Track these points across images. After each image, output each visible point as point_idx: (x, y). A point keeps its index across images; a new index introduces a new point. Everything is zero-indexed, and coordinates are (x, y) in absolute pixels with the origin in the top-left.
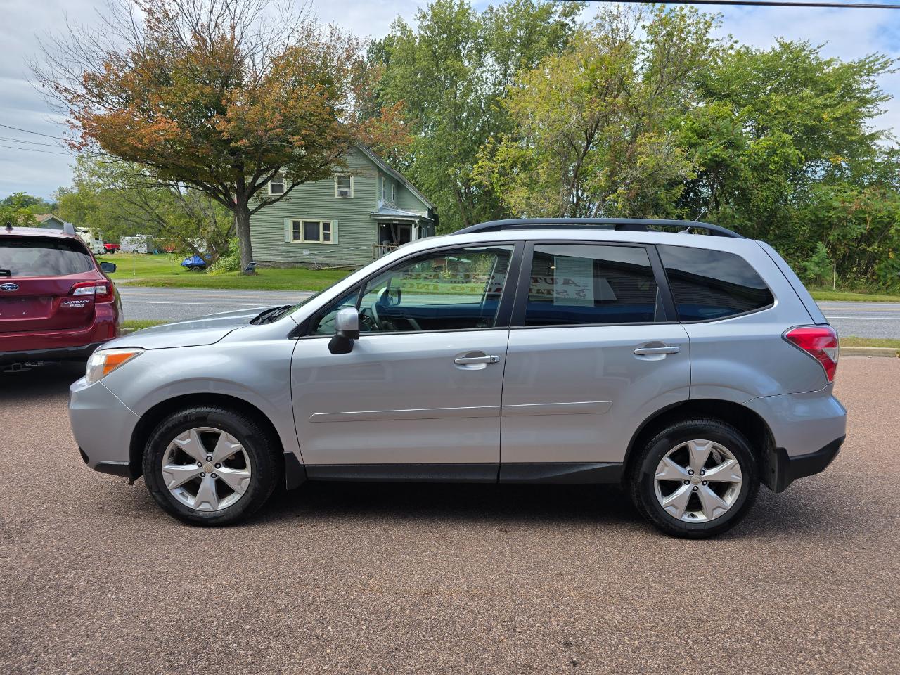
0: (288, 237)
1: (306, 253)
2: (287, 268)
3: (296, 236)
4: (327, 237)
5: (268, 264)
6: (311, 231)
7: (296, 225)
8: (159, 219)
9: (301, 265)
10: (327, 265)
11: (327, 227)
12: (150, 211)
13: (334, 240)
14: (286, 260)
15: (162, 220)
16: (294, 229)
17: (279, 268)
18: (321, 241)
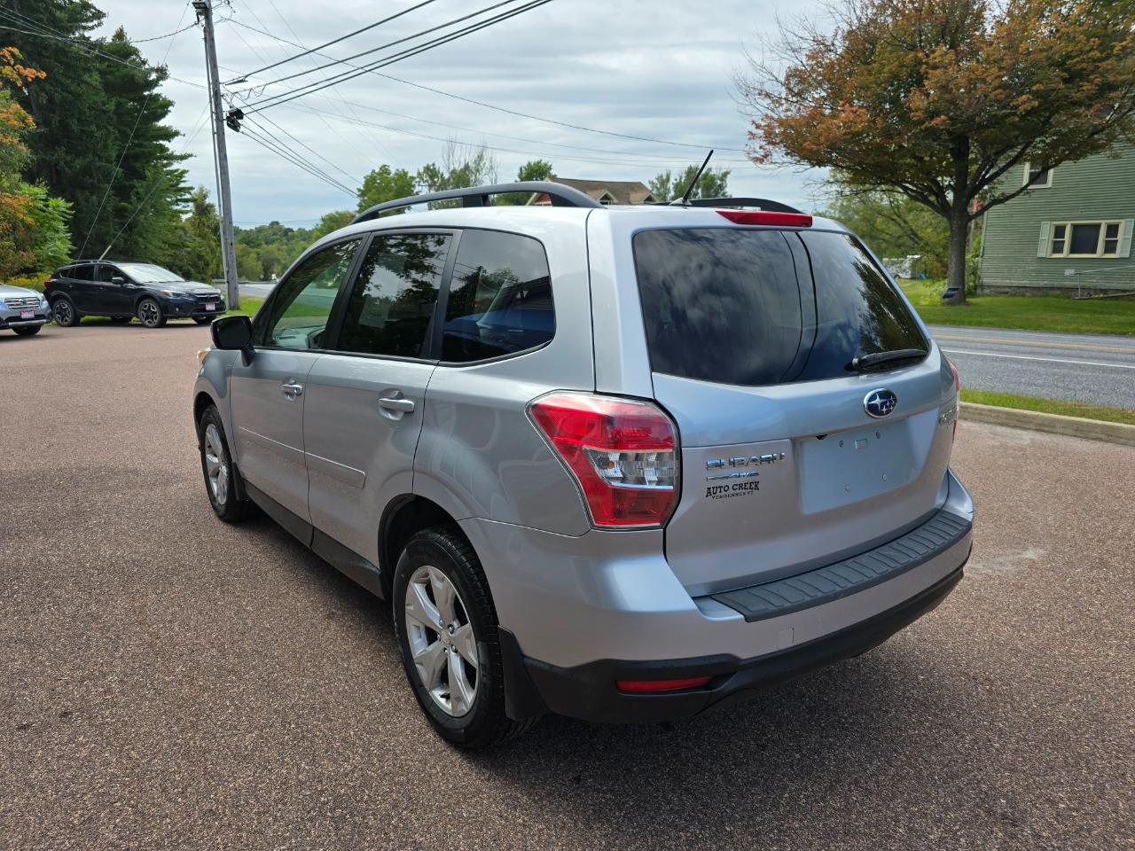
0: (1045, 250)
1: (1069, 272)
2: (1036, 296)
3: (1057, 248)
4: (1110, 247)
5: (1007, 290)
6: (1084, 239)
7: (1059, 232)
8: (913, 234)
9: (1059, 292)
10: (1104, 291)
11: (1113, 230)
12: (903, 224)
13: (1122, 250)
14: (1035, 284)
15: (916, 235)
16: (1055, 238)
17: (1023, 296)
18: (1100, 253)
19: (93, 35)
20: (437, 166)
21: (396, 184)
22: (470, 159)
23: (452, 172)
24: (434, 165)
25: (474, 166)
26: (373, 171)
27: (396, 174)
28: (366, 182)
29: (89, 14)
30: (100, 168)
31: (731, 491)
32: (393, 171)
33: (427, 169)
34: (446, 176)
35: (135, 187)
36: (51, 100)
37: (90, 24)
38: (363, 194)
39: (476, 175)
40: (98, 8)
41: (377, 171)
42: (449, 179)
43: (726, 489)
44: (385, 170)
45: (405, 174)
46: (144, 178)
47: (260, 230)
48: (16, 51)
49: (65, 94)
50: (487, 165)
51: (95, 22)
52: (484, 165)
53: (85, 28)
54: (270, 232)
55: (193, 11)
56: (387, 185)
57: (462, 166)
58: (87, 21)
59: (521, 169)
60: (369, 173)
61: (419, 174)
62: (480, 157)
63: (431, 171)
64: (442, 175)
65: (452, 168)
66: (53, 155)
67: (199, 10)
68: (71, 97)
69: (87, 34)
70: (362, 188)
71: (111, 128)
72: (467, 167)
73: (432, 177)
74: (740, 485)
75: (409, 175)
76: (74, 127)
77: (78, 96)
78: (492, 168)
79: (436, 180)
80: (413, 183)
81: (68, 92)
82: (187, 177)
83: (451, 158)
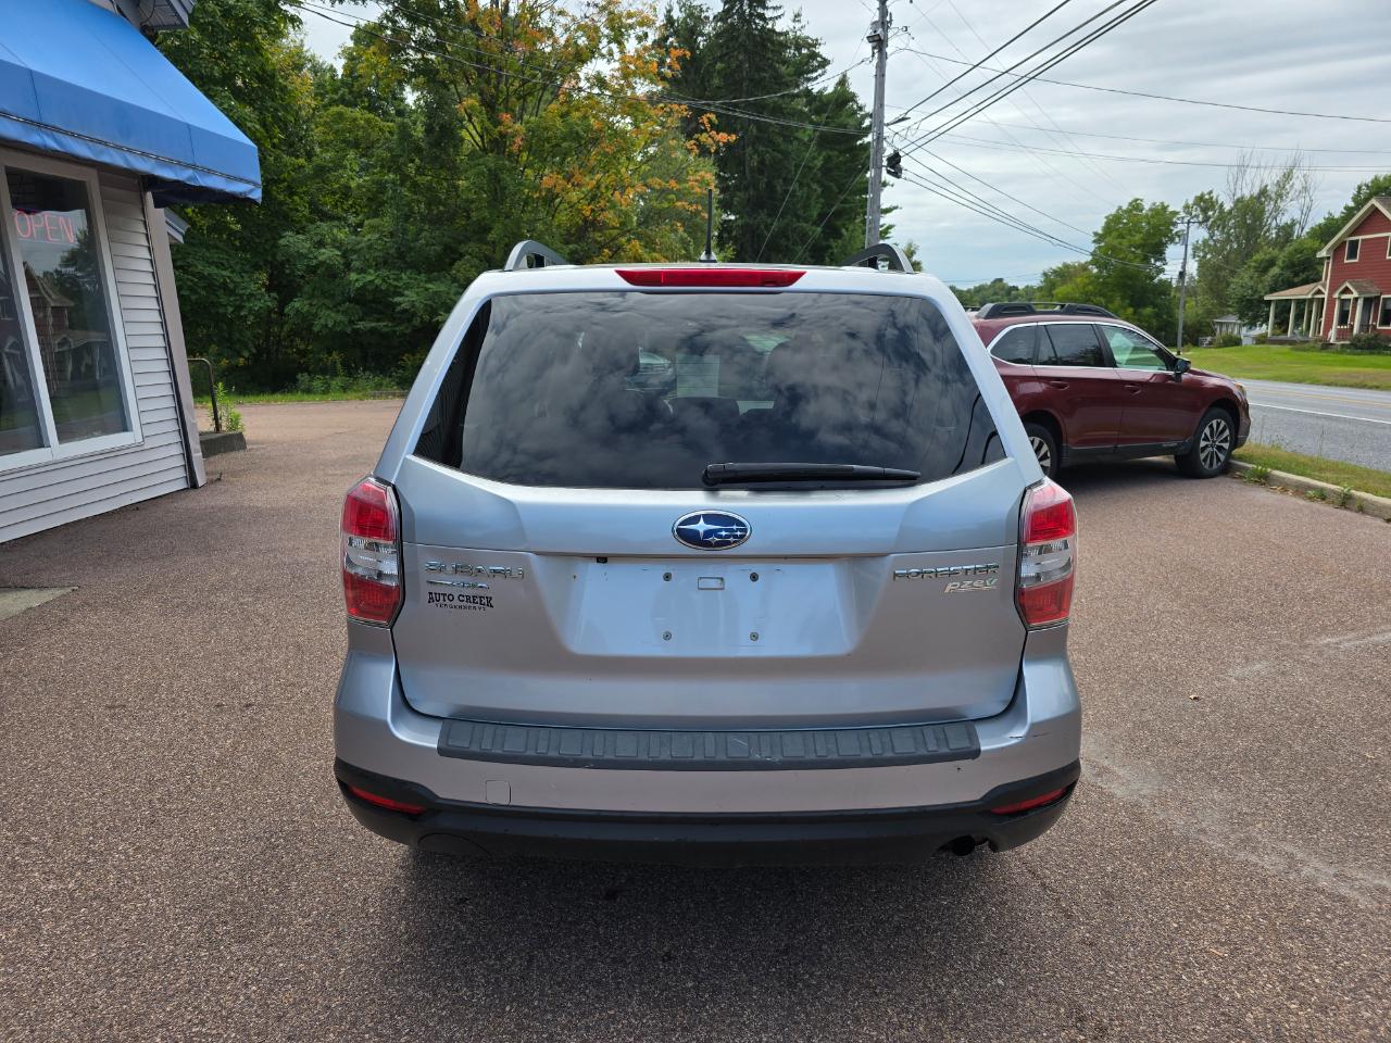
19: (815, 87)
20: (1214, 195)
21: (1148, 223)
22: (1271, 179)
23: (1238, 200)
24: (1211, 192)
25: (1275, 189)
26: (1120, 208)
27: (1151, 210)
28: (1107, 224)
29: (816, 64)
30: (796, 228)
31: (456, 602)
32: (1147, 206)
33: (1200, 199)
34: (1227, 207)
35: (831, 247)
36: (762, 162)
37: (814, 75)
38: (1099, 238)
39: (1276, 202)
40: (824, 56)
41: (1124, 208)
42: (1230, 212)
43: (451, 598)
44: (1136, 205)
45: (1164, 208)
46: (840, 236)
47: (979, 290)
48: (713, 117)
49: (775, 154)
50: (1298, 185)
51: (820, 71)
52: (1292, 186)
53: (809, 80)
54: (991, 291)
55: (870, 46)
56: (1135, 225)
57: (1256, 191)
58: (812, 71)
59: (1360, 188)
60: (1113, 211)
61: (1186, 207)
62: (1288, 176)
63: (1205, 201)
64: (1222, 205)
65: (1238, 195)
66: (755, 218)
67: (875, 44)
68: (779, 156)
69: (810, 86)
70: (1100, 232)
71: (815, 186)
72: (1263, 192)
73: (1204, 211)
74: (468, 598)
75: (1171, 209)
76: (779, 188)
77: (786, 154)
78: (1305, 189)
79: (1210, 213)
80: (1175, 220)
81: (779, 152)
82: (892, 232)
83: (1239, 182)
